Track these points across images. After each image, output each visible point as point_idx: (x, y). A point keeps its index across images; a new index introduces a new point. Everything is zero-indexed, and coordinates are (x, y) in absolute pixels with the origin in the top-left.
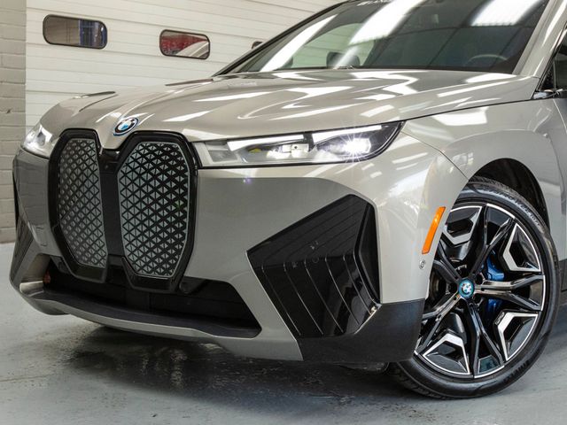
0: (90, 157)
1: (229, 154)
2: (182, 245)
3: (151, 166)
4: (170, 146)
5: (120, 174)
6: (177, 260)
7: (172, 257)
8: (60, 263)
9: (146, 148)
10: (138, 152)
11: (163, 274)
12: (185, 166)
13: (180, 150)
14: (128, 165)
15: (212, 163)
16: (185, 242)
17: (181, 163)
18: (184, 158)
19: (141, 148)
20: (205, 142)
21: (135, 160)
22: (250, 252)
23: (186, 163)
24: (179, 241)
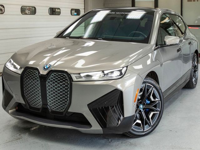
0: (36, 76)
1: (81, 77)
2: (67, 103)
3: (59, 82)
4: (63, 75)
5: (47, 82)
6: (65, 107)
7: (64, 106)
8: (25, 106)
9: (55, 75)
10: (53, 76)
11: (60, 110)
12: (68, 81)
13: (66, 76)
14: (49, 79)
15: (76, 80)
16: (68, 102)
17: (67, 80)
18: (67, 78)
19: (53, 74)
20: (74, 74)
21: (52, 78)
22: (88, 105)
23: (68, 80)
24: (66, 102)
